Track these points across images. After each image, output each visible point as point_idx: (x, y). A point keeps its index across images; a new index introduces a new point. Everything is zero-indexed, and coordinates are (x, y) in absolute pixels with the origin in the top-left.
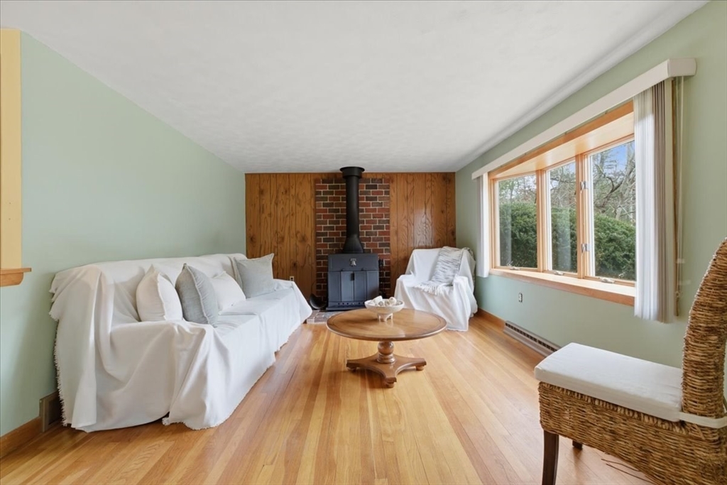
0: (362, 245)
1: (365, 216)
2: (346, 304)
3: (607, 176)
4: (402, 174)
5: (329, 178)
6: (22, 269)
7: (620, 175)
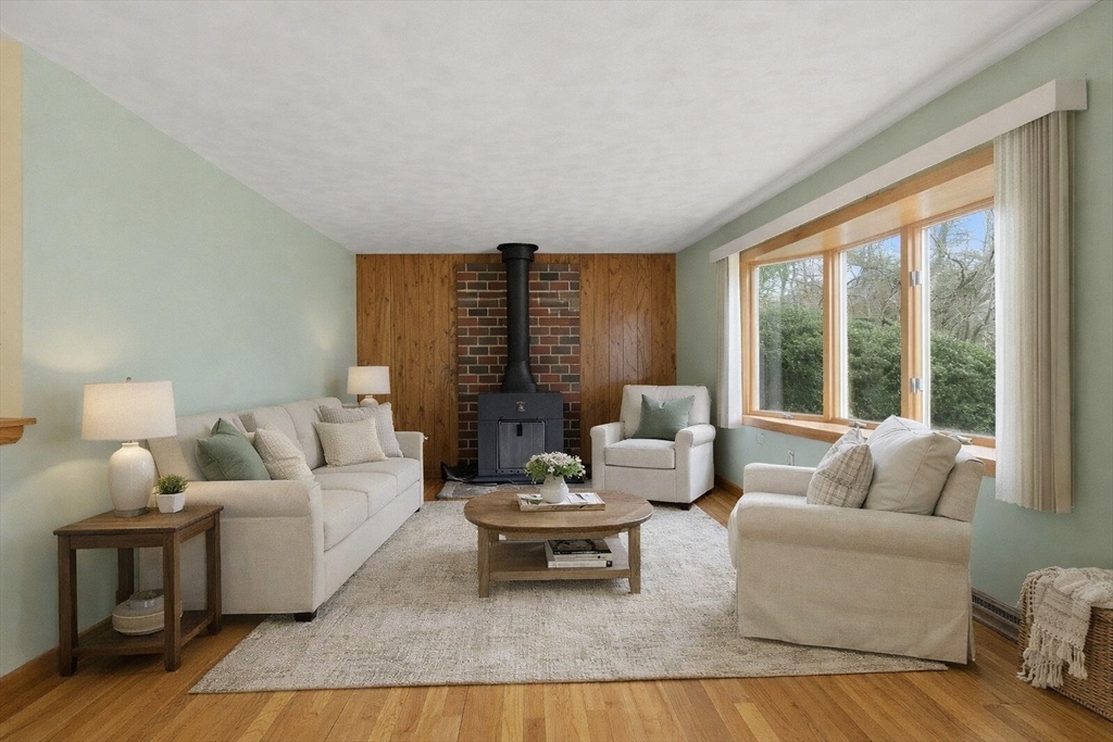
0: (534, 380)
1: (539, 331)
2: (507, 472)
3: (952, 257)
4: (601, 256)
5: (478, 261)
6: (22, 420)
7: (975, 257)
